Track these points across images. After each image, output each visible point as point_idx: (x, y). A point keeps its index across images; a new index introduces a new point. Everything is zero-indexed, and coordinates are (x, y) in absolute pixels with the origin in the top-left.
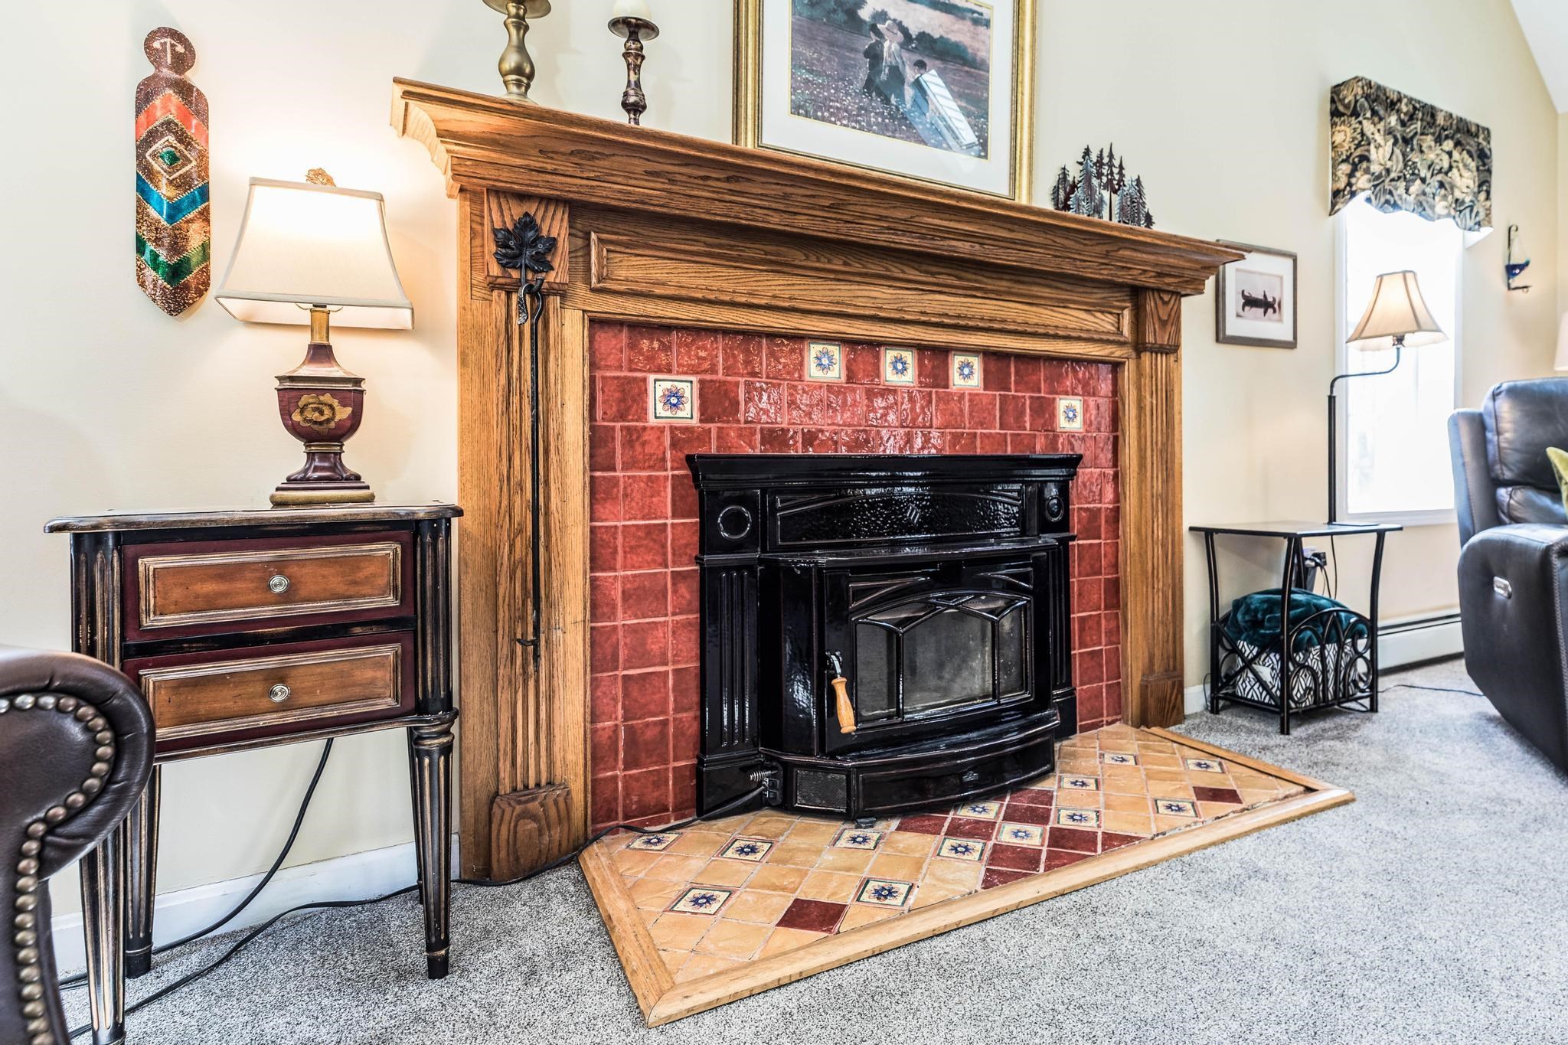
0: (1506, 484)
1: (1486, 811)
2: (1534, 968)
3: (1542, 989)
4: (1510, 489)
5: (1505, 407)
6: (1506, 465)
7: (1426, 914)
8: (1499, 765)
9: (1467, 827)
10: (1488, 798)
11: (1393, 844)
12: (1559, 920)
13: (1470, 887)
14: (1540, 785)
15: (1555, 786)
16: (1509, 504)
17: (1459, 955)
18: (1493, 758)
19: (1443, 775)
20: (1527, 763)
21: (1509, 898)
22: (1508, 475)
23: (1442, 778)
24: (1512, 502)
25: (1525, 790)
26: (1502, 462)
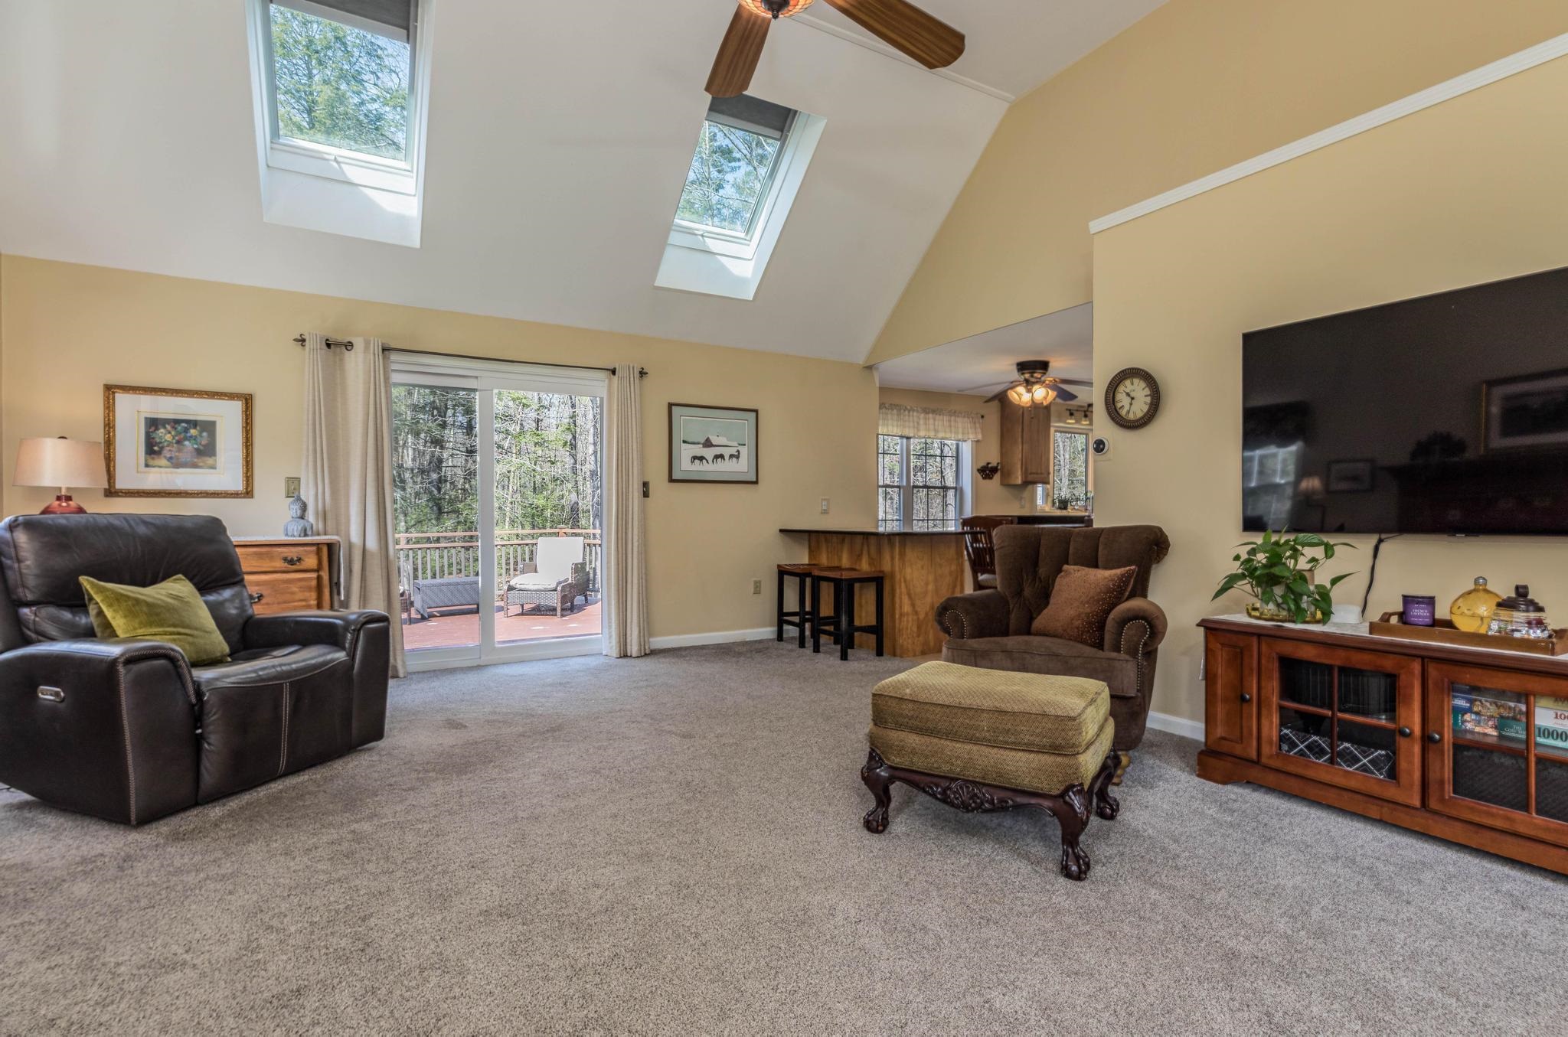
0: (29, 604)
1: (85, 873)
2: (198, 935)
3: (211, 942)
4: (34, 609)
5: (22, 537)
6: (28, 588)
7: (108, 951)
8: (62, 837)
9: (81, 889)
10: (78, 863)
11: (36, 929)
12: (190, 905)
13: (120, 920)
14: (106, 837)
15: (118, 833)
16: (34, 621)
17: (151, 957)
18: (52, 834)
19: (23, 864)
20: (83, 828)
21: (150, 912)
22: (30, 597)
23: (26, 867)
24: (37, 619)
25: (99, 846)
26: (24, 586)
